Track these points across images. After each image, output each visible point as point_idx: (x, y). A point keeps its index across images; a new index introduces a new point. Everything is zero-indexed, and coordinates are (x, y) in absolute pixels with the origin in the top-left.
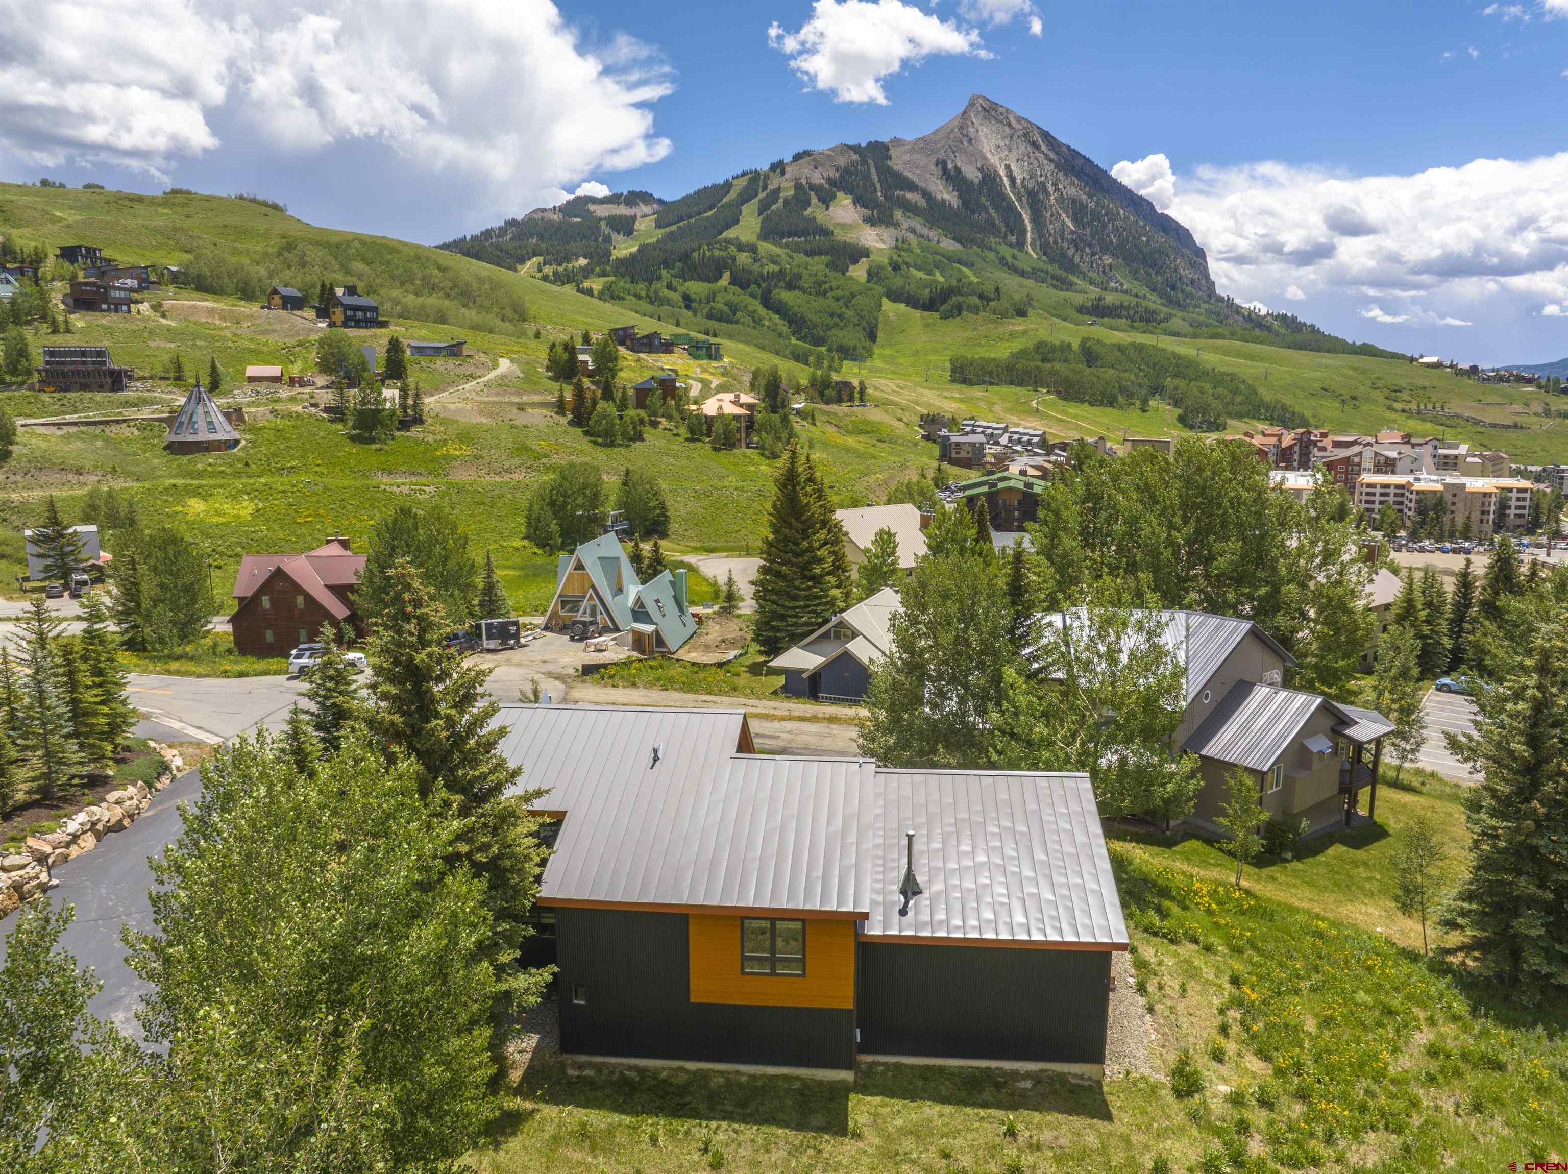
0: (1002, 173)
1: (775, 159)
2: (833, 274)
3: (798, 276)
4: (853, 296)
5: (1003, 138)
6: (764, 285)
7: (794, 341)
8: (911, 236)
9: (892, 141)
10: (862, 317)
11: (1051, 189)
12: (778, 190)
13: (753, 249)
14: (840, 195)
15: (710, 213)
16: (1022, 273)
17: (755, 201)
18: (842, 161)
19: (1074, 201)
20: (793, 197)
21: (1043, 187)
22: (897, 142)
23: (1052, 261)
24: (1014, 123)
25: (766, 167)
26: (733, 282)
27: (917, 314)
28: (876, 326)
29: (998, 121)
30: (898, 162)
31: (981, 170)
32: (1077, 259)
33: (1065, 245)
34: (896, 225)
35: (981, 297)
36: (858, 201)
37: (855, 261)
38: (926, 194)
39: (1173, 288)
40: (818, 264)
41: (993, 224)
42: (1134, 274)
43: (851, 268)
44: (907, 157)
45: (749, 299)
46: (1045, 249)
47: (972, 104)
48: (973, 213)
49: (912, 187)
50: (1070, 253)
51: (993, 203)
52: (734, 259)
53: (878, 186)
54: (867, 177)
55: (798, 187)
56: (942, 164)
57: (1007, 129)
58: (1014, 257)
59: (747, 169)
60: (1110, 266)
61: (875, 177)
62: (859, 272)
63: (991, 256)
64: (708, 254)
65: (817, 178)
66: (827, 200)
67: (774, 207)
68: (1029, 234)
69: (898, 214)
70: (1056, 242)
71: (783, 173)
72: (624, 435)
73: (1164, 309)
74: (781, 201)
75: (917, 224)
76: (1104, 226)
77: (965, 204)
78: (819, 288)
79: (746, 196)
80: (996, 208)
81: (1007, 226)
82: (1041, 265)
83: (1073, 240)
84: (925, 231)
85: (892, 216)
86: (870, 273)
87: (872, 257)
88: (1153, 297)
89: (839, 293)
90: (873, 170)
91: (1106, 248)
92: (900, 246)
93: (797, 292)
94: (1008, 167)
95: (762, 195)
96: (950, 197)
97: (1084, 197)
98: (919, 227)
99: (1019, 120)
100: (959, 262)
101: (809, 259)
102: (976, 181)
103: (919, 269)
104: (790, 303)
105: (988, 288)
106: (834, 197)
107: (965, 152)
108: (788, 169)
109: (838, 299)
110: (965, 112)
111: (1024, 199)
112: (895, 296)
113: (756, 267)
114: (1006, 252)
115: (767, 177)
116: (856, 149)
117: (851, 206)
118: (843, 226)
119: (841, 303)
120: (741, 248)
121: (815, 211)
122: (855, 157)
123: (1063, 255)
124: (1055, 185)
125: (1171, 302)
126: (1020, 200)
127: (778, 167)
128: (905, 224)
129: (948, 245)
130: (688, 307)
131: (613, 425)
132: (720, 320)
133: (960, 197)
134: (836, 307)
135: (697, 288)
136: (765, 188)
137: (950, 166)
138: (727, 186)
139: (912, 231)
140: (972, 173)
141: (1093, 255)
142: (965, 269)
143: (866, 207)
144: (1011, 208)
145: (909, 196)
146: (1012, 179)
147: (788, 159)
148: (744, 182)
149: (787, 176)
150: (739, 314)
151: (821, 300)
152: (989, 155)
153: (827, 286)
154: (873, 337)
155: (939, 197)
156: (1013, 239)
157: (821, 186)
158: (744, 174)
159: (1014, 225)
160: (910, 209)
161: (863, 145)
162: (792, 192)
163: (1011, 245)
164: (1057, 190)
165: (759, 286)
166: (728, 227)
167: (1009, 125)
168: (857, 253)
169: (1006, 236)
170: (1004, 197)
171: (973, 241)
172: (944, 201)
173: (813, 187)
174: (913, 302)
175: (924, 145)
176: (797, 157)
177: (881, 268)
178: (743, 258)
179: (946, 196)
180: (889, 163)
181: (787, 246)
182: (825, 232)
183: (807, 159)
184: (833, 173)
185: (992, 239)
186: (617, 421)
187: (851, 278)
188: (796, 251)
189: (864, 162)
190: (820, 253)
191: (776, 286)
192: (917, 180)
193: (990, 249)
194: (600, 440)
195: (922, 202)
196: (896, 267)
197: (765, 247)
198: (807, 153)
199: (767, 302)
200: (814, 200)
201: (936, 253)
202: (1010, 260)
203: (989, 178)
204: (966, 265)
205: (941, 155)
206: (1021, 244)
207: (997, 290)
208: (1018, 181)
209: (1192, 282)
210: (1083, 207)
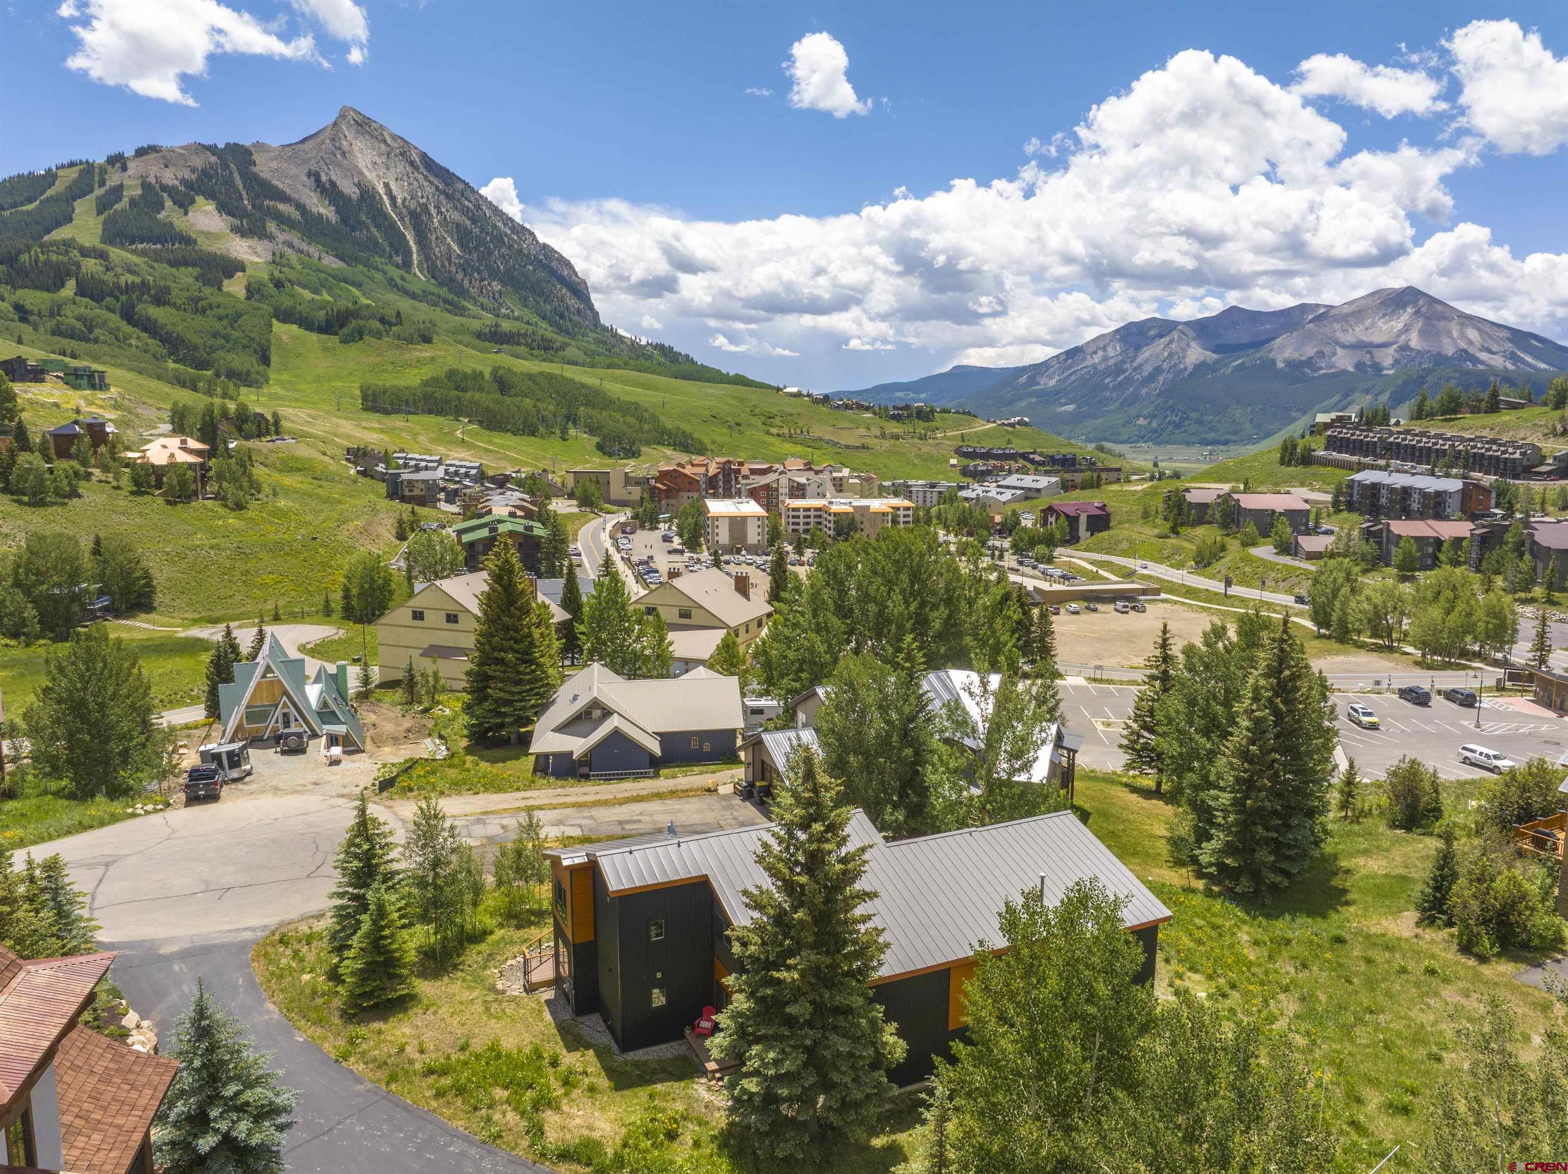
0: (381, 190)
1: (113, 151)
2: (207, 291)
3: (167, 290)
4: (238, 315)
5: (380, 155)
6: (124, 298)
7: (171, 365)
8: (288, 251)
9: (254, 145)
10: (252, 339)
11: (433, 211)
12: (120, 187)
13: (102, 256)
14: (200, 199)
15: (30, 207)
16: (414, 296)
17: (91, 197)
18: (198, 162)
19: (458, 226)
20: (142, 196)
21: (425, 208)
22: (258, 145)
23: (441, 284)
24: (389, 140)
25: (101, 159)
26: (82, 291)
27: (313, 337)
28: (269, 349)
29: (372, 136)
30: (264, 168)
31: (358, 185)
32: (466, 283)
33: (453, 269)
34: (271, 238)
35: (382, 320)
36: (223, 208)
37: (230, 276)
38: (300, 207)
39: (562, 316)
40: (186, 276)
41: (377, 243)
42: (524, 303)
43: (226, 282)
44: (274, 165)
45: (107, 314)
46: (433, 272)
47: (342, 116)
48: (353, 229)
49: (284, 198)
50: (459, 276)
51: (373, 221)
52: (78, 265)
53: (244, 193)
54: (230, 182)
55: (145, 186)
56: (314, 176)
57: (383, 146)
58: (402, 278)
59: (76, 158)
60: (500, 292)
61: (239, 183)
62: (236, 287)
63: (378, 276)
64: (42, 258)
65: (169, 177)
66: (184, 204)
67: (116, 206)
68: (415, 256)
69: (272, 226)
70: (443, 266)
71: (124, 168)
72: (58, 492)
73: (560, 339)
74: (126, 200)
75: (294, 238)
76: (490, 253)
77: (344, 220)
78: (198, 307)
79: (79, 190)
80: (378, 227)
81: (391, 245)
82: (432, 289)
83: (461, 265)
84: (304, 246)
85: (264, 228)
86: (248, 289)
87: (248, 273)
88: (544, 325)
89: (221, 311)
90: (236, 176)
91: (494, 274)
92: (278, 260)
93: (168, 308)
94: (386, 185)
95: (99, 192)
96: (327, 212)
97: (468, 222)
98: (296, 242)
99: (395, 137)
100: (345, 281)
101: (174, 270)
102: (354, 197)
103: (305, 287)
104: (161, 321)
105: (390, 313)
106: (192, 202)
107: (340, 166)
108: (130, 165)
109: (220, 319)
110: (335, 124)
111: (407, 219)
112: (286, 316)
113: (109, 277)
114: (395, 273)
115: (103, 171)
116: (212, 149)
117: (215, 213)
118: (208, 235)
119: (225, 322)
120: (85, 252)
121: (169, 213)
122: (213, 159)
123: (452, 280)
124: (437, 207)
125: (561, 330)
126: (402, 220)
127: (118, 160)
128: (281, 237)
129: (331, 262)
130: (23, 320)
131: (43, 480)
132: (80, 339)
133: (337, 212)
134: (218, 326)
135: (32, 298)
136: (102, 183)
137: (324, 178)
138: (50, 177)
139: (291, 246)
140: (348, 188)
141: (482, 280)
142: (353, 290)
143: (233, 216)
144: (392, 226)
145: (281, 207)
146: (393, 199)
147: (129, 153)
148: (73, 173)
149: (130, 172)
150: (97, 331)
151: (199, 318)
152: (367, 173)
153: (204, 303)
154: (265, 360)
155: (314, 210)
156: (399, 259)
157: (174, 187)
158: (72, 164)
159: (399, 246)
160: (283, 220)
161: (221, 145)
162: (139, 192)
163: (397, 266)
164: (440, 212)
165: (118, 299)
166: (58, 225)
167: (385, 142)
168: (232, 267)
169: (390, 257)
170: (386, 216)
171: (357, 260)
172: (320, 215)
173: (164, 188)
174: (306, 323)
175: (291, 151)
176: (141, 152)
177: (261, 284)
178: (91, 265)
179: (322, 210)
180: (254, 169)
181: (143, 253)
182: (188, 241)
183: (154, 155)
184: (187, 174)
185: (377, 259)
186: (47, 476)
187: (228, 294)
188: (156, 261)
189: (225, 166)
190: (186, 264)
191: (140, 300)
192: (288, 191)
193: (377, 269)
194: (26, 499)
195: (296, 215)
196: (279, 285)
197: (116, 253)
198: (153, 149)
199: (129, 316)
200: (168, 203)
201: (319, 270)
202: (399, 282)
203: (367, 195)
204: (353, 284)
205: (314, 167)
206: (407, 265)
207: (398, 314)
208: (399, 201)
209: (579, 311)
210: (469, 232)
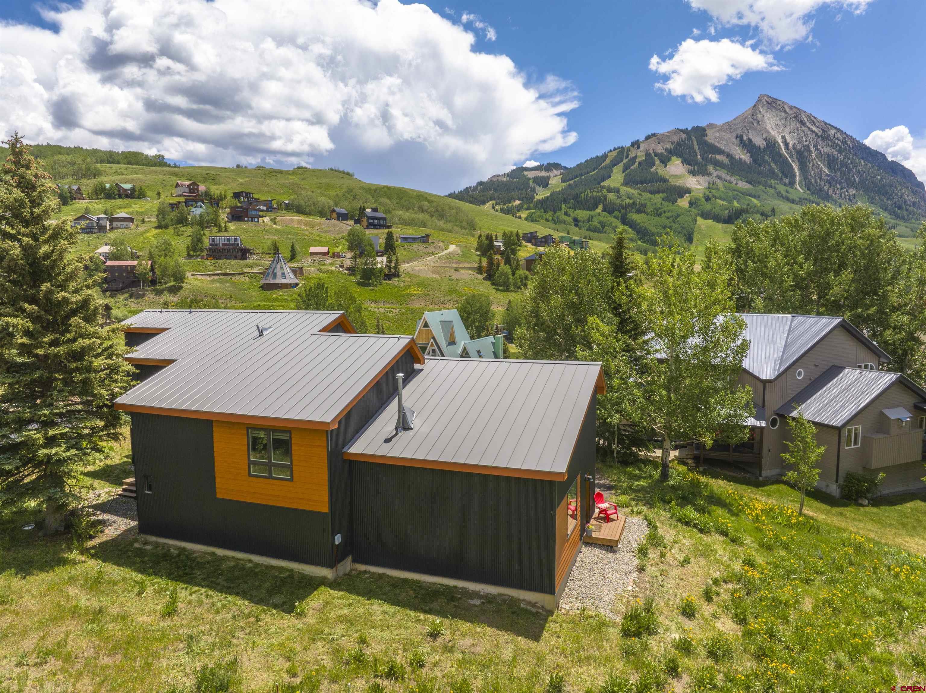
0: (780, 140)
1: (634, 140)
2: (666, 204)
3: (645, 206)
4: (678, 216)
5: (780, 120)
6: (623, 211)
7: (640, 243)
8: (719, 182)
9: (708, 126)
10: (683, 228)
11: (812, 149)
12: (635, 157)
13: (617, 191)
14: (674, 158)
15: (593, 173)
16: (793, 201)
17: (621, 164)
18: (675, 139)
19: (828, 156)
20: (646, 160)
21: (807, 148)
22: (711, 126)
23: (813, 194)
24: (788, 110)
25: (628, 145)
26: (604, 210)
27: (720, 226)
28: (692, 233)
29: (777, 109)
30: (711, 137)
31: (765, 140)
32: (831, 192)
33: (822, 183)
34: (709, 174)
35: (762, 214)
36: (685, 161)
37: (682, 196)
38: (729, 156)
39: (900, 208)
40: (658, 198)
41: (774, 173)
42: (872, 201)
43: (679, 200)
44: (717, 134)
45: (612, 219)
46: (808, 186)
47: (759, 100)
48: (760, 165)
49: (720, 152)
50: (826, 188)
51: (773, 160)
52: (605, 197)
53: (698, 152)
54: (691, 147)
55: (648, 155)
56: (740, 137)
57: (783, 114)
58: (787, 192)
59: (617, 146)
60: (854, 196)
61: (696, 147)
62: (683, 203)
63: (772, 191)
64: (590, 194)
65: (660, 149)
66: (665, 161)
67: (632, 167)
68: (798, 178)
69: (711, 168)
70: (816, 182)
71: (638, 147)
72: (515, 285)
73: (893, 221)
74: (637, 163)
75: (723, 173)
76: (850, 170)
77: (755, 161)
78: (658, 213)
79: (615, 163)
80: (776, 163)
81: (783, 173)
82: (806, 196)
83: (828, 180)
84: (728, 178)
85: (706, 170)
86: (691, 203)
87: (692, 194)
88: (885, 214)
89: (669, 214)
90: (695, 143)
91: (851, 184)
92: (712, 186)
93: (643, 214)
94: (783, 137)
95: (625, 161)
96: (745, 157)
97: (836, 153)
98: (724, 176)
99: (791, 108)
100: (750, 196)
101: (652, 196)
102: (762, 146)
103: (723, 200)
104: (638, 221)
105: (767, 209)
106: (670, 159)
107: (755, 129)
108: (641, 145)
109: (668, 218)
110: (755, 105)
111: (794, 156)
112: (706, 216)
113: (618, 201)
114: (782, 188)
115: (629, 150)
116: (684, 131)
117: (681, 164)
118: (675, 176)
119: (671, 219)
120: (610, 190)
121: (658, 168)
122: (684, 136)
123: (821, 190)
124: (816, 146)
125: (897, 217)
126: (791, 157)
127: (636, 144)
128: (715, 174)
129: (743, 185)
130: (576, 225)
132: (594, 231)
133: (751, 156)
134: (667, 222)
135: (582, 214)
136: (627, 157)
137: (745, 138)
138: (605, 156)
139: (720, 178)
140: (759, 142)
141: (842, 189)
142: (753, 199)
143: (690, 165)
144: (785, 161)
145: (718, 157)
146: (786, 144)
147: (642, 139)
148: (615, 154)
149: (641, 149)
150: (606, 228)
151: (658, 219)
152: (771, 131)
153: (661, 210)
154: (690, 240)
155: (737, 157)
156: (787, 181)
157: (662, 153)
158: (615, 149)
159: (788, 172)
160: (718, 164)
161: (689, 129)
162: (644, 158)
163: (785, 185)
164: (817, 149)
165: (620, 212)
166: (604, 180)
167: (785, 111)
168: (682, 192)
169: (782, 179)
170: (781, 155)
171: (759, 183)
172: (740, 159)
173: (656, 155)
174: (717, 219)
175: (728, 127)
176: (648, 138)
177: (697, 199)
178: (611, 196)
179: (742, 157)
180: (706, 138)
181: (639, 189)
182: (664, 180)
183: (654, 138)
184: (669, 146)
185: (773, 181)
186: (511, 277)
187: (678, 206)
188: (644, 191)
189: (690, 138)
190: (659, 192)
191: (630, 212)
192: (723, 148)
193: (771, 187)
194: (501, 288)
195: (726, 160)
196: (708, 199)
197: (625, 190)
198: (654, 135)
199: (624, 221)
200: (657, 162)
201: (735, 190)
202: (784, 194)
203: (771, 145)
204: (754, 197)
205: (739, 132)
206: (792, 184)
207: (773, 210)
208: (791, 145)
209: (914, 204)
210: (835, 159)
